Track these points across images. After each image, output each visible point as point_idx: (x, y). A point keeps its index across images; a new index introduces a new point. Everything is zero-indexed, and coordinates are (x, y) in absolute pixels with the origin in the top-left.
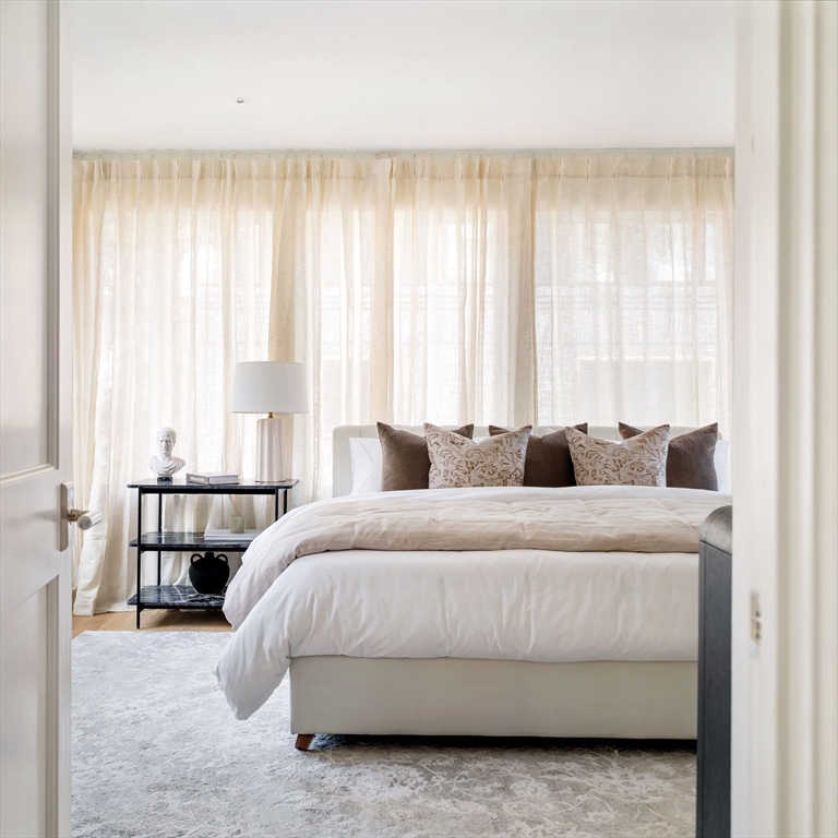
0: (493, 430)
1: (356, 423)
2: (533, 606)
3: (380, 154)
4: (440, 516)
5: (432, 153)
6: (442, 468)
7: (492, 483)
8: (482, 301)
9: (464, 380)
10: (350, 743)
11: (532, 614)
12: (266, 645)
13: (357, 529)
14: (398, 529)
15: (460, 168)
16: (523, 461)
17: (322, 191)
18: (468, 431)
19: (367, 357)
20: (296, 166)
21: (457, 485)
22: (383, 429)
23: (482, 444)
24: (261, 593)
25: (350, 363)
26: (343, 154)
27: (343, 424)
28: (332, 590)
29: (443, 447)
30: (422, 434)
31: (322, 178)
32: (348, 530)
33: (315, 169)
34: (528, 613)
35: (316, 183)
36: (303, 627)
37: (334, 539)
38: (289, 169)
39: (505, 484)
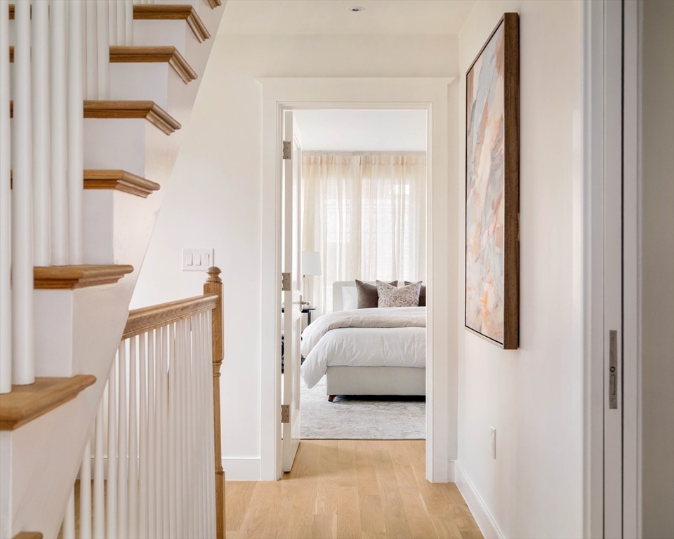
0: (406, 283)
1: (343, 280)
2: (416, 346)
3: (355, 153)
4: (382, 315)
5: (380, 153)
6: (383, 299)
7: (404, 305)
8: (403, 223)
9: (394, 260)
10: (349, 398)
11: (415, 350)
12: (319, 360)
13: (351, 320)
14: (366, 320)
15: (392, 160)
16: (418, 296)
17: (328, 170)
18: (395, 284)
19: (349, 241)
20: (315, 159)
21: (390, 306)
22: (358, 282)
23: (401, 289)
24: (315, 344)
25: (341, 244)
26: (338, 153)
27: (338, 280)
28: (343, 341)
29: (384, 290)
30: (375, 285)
31: (328, 163)
32: (347, 320)
33: (325, 160)
34: (414, 349)
35: (325, 167)
36: (332, 354)
37: (342, 323)
38: (312, 161)
39: (410, 305)
